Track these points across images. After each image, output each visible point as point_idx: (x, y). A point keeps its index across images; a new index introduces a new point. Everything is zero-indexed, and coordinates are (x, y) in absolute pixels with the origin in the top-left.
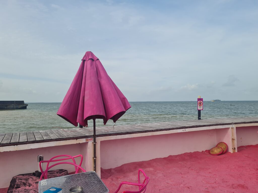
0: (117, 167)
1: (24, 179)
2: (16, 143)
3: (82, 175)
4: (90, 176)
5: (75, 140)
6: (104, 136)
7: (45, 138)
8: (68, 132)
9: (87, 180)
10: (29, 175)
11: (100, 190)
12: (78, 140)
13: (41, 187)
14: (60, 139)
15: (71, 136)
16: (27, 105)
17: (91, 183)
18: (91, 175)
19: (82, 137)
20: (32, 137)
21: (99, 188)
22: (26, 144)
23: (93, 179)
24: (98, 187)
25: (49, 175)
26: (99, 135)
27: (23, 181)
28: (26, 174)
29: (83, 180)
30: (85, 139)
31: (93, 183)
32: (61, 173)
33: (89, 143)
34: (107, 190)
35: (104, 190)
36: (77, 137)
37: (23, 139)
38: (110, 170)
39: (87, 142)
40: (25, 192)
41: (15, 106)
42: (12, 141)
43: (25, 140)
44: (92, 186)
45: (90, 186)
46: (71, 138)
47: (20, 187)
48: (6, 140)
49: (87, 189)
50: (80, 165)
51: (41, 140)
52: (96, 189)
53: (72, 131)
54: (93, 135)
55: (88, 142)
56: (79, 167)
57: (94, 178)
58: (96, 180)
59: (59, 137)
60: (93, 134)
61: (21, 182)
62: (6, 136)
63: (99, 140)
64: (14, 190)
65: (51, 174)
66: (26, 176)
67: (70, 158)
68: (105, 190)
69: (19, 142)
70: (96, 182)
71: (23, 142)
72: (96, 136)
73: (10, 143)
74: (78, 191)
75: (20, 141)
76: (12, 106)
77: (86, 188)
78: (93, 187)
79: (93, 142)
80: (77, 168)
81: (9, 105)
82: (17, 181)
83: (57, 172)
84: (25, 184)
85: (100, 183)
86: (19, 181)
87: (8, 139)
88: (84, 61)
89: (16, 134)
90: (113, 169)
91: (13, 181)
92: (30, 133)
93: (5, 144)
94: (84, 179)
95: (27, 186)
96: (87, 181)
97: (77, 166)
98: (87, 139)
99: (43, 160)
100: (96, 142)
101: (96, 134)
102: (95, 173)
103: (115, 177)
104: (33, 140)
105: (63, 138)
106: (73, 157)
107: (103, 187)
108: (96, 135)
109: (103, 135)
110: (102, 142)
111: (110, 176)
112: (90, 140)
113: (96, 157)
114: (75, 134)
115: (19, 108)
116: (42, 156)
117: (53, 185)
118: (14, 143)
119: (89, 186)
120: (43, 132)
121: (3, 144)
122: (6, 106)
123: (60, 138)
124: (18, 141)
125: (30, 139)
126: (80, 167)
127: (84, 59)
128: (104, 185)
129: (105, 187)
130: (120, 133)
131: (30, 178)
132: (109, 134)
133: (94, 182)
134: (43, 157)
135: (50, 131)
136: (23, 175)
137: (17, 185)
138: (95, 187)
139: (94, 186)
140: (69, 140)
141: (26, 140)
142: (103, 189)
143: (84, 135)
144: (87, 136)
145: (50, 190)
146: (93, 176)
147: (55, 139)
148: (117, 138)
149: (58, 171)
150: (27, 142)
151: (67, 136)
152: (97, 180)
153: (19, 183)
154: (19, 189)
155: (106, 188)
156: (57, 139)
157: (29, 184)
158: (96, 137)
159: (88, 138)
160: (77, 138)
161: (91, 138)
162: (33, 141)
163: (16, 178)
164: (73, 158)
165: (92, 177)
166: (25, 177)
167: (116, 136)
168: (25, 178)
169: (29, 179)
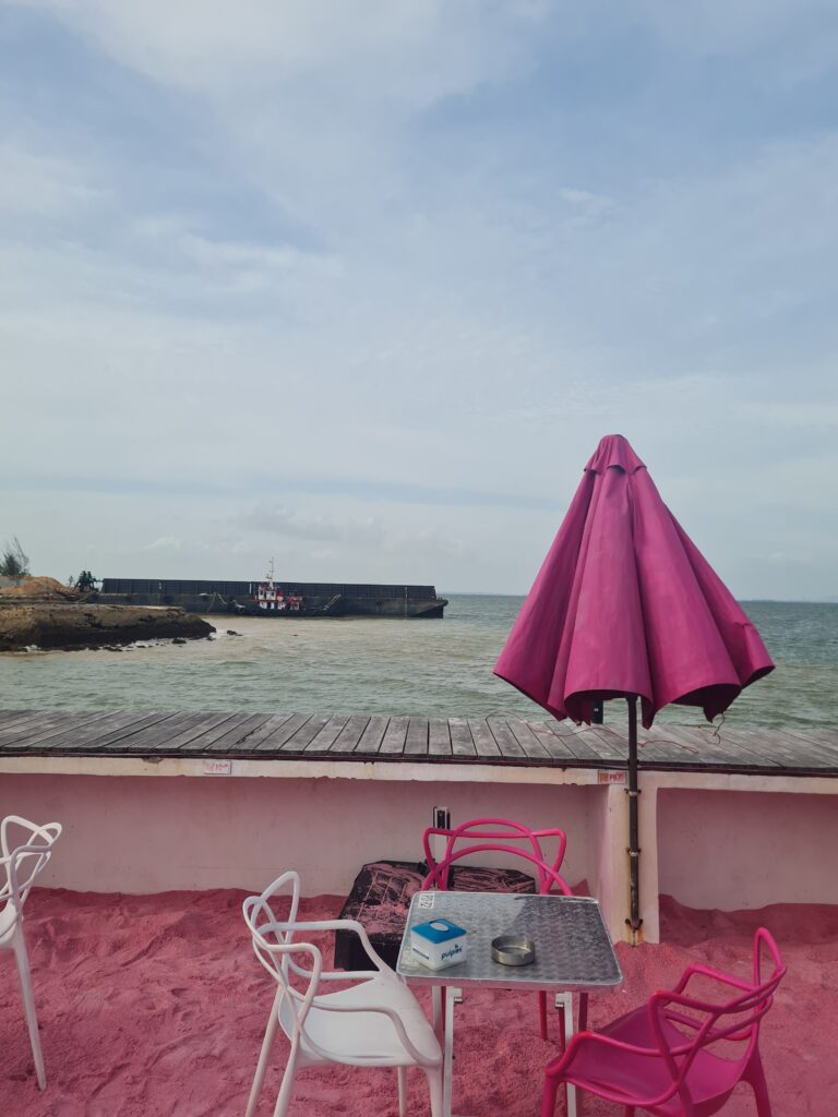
0: (743, 912)
1: (394, 879)
2: (371, 754)
3: (549, 904)
4: (577, 913)
5: (559, 770)
6: (675, 770)
7: (458, 749)
8: (539, 735)
9: (560, 925)
10: (409, 869)
11: (594, 968)
12: (569, 770)
13: (417, 913)
14: (506, 758)
15: (545, 755)
16: (446, 603)
17: (571, 938)
18: (578, 910)
19: (583, 761)
20: (420, 740)
21: (594, 963)
22: (399, 761)
23: (582, 924)
24: (591, 956)
25: (472, 883)
26: (654, 763)
27: (391, 884)
28: (403, 864)
29: (546, 922)
30: (595, 771)
31: (579, 938)
32: (511, 883)
33: (611, 787)
34: (617, 974)
35: (605, 973)
36: (566, 760)
37: (393, 743)
38: (710, 915)
39: (604, 783)
40: (392, 921)
41: (406, 606)
42: (362, 748)
43: (396, 748)
44: (573, 948)
45: (564, 949)
46: (541, 760)
47: (378, 903)
48: (346, 740)
49: (552, 954)
50: (557, 869)
51: (444, 756)
52: (579, 962)
53: (558, 733)
54: (628, 762)
55: (608, 785)
56: (550, 871)
57: (588, 923)
58: (591, 933)
59: (503, 750)
60: (625, 755)
61: (385, 886)
62: (350, 725)
63: (652, 782)
64: (362, 908)
65: (479, 881)
66: (402, 871)
67: (523, 834)
68: (610, 974)
69: (377, 754)
70: (588, 938)
71: (390, 755)
72: (639, 766)
73: (354, 753)
74: (519, 952)
75: (381, 751)
76: (396, 606)
77: (550, 949)
78: (573, 954)
79: (628, 788)
80: (548, 875)
81: (388, 601)
82: (374, 879)
83: (500, 879)
84: (394, 897)
85: (601, 945)
86: (380, 882)
87: (350, 739)
88: (591, 475)
89: (379, 720)
90: (724, 914)
91: (364, 877)
92: (419, 724)
93: (340, 753)
94: (551, 917)
95: (399, 905)
96: (559, 929)
97: (545, 870)
98: (603, 771)
99: (449, 828)
100: (639, 787)
101: (640, 758)
102: (595, 905)
103: (726, 948)
104: (417, 751)
105: (515, 759)
106: (535, 833)
107: (606, 962)
108: (638, 762)
109: (669, 764)
110: (665, 795)
111: (706, 940)
112: (614, 777)
113: (639, 851)
114: (561, 747)
115: (419, 611)
116: (444, 809)
117: (451, 915)
118: (365, 754)
119: (562, 947)
120: (461, 723)
121: (334, 753)
122: (379, 604)
123: (505, 755)
124: (375, 748)
125: (412, 745)
126: (555, 875)
127: (593, 468)
128: (612, 955)
129: (613, 962)
130: (745, 767)
131: (412, 880)
132: (694, 765)
133: (583, 935)
134: (449, 816)
135: (482, 725)
136: (393, 864)
137: (373, 894)
138: (578, 956)
139: (577, 950)
140: (535, 768)
141: (400, 751)
142: (605, 967)
143: (591, 756)
144: (602, 761)
145: (433, 926)
146: (587, 914)
147: (489, 758)
148: (733, 787)
149: (502, 873)
150: (401, 755)
151: (532, 751)
152: (595, 933)
153: (379, 889)
154: (377, 907)
155: (615, 967)
156: (493, 757)
157: (406, 900)
158: (641, 769)
159: (606, 768)
160: (564, 764)
161: (620, 772)
162: (420, 755)
163: (373, 869)
164: (535, 836)
165: (581, 919)
166: (397, 873)
167: (726, 776)
168: (397, 876)
169: (409, 881)
